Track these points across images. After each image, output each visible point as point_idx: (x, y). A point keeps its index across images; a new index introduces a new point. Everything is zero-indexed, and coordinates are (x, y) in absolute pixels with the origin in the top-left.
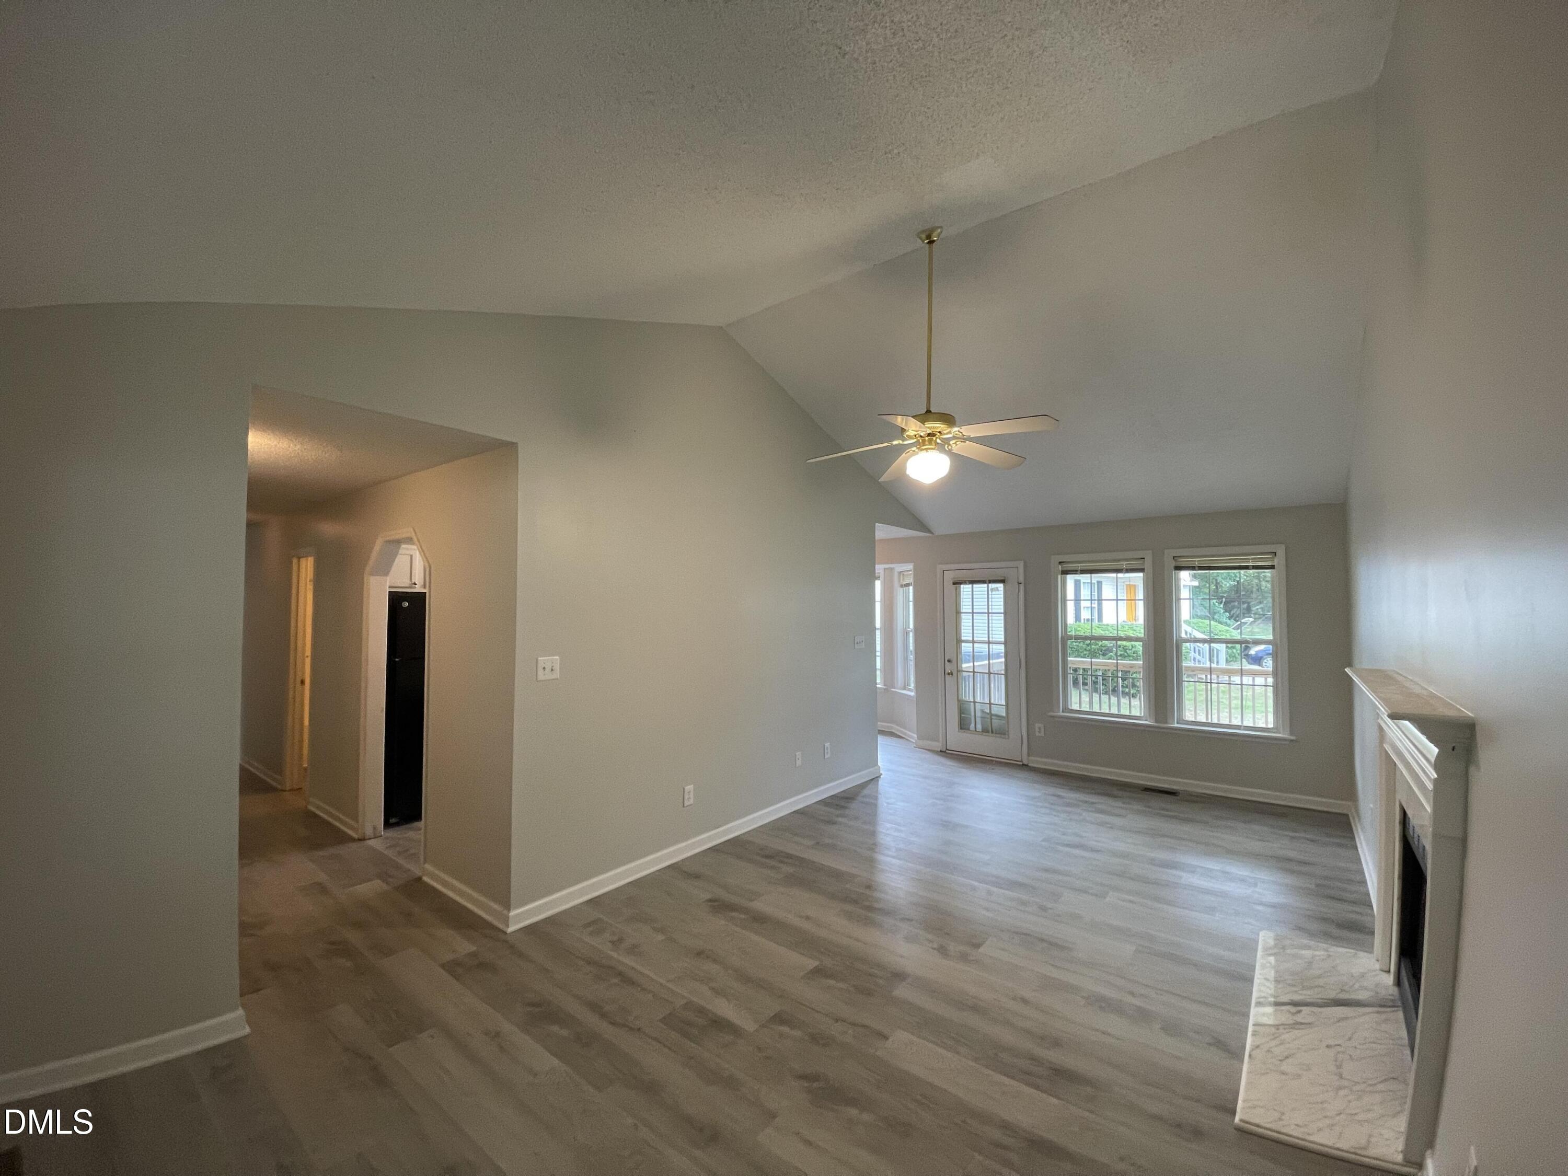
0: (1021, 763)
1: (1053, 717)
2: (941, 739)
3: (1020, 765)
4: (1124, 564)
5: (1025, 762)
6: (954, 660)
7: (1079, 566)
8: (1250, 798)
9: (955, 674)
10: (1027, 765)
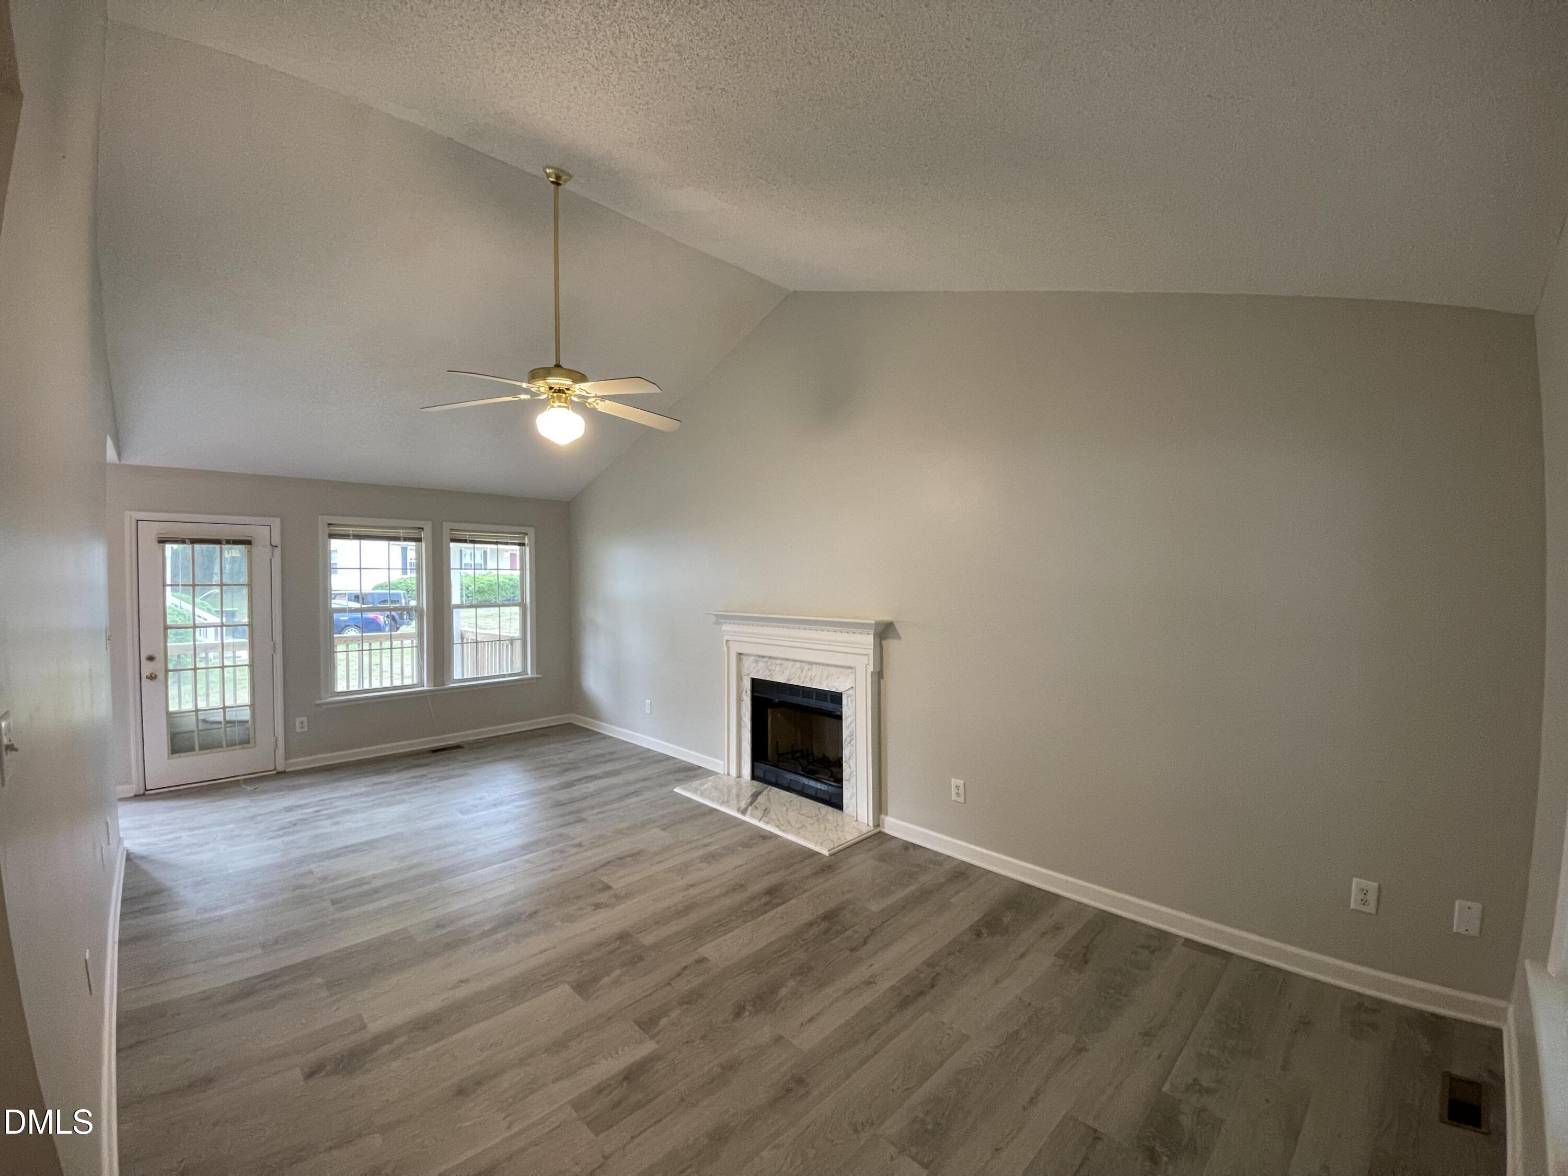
0: (275, 772)
1: (320, 705)
2: (134, 778)
3: (274, 774)
4: (401, 532)
5: (280, 769)
6: (160, 657)
7: (351, 531)
8: (509, 732)
9: (161, 676)
10: (283, 772)
